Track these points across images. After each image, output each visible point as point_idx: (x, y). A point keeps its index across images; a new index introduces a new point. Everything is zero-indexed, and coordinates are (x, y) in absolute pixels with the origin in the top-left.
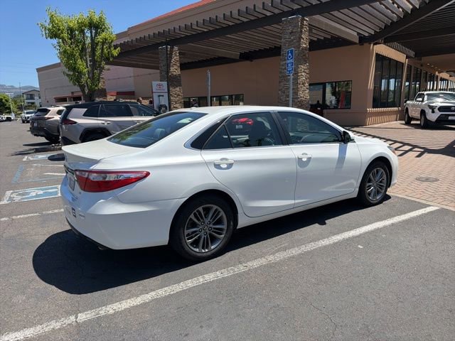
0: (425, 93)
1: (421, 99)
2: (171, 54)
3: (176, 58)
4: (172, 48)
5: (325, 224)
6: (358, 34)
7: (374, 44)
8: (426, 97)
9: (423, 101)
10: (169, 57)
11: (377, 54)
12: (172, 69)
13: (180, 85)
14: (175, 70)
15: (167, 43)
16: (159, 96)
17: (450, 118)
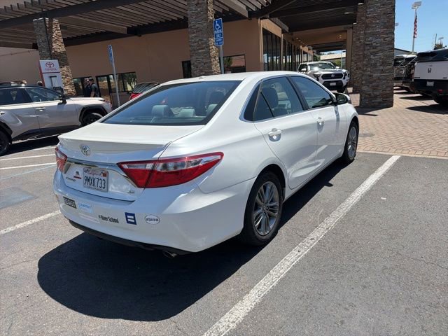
0: (308, 63)
1: (305, 69)
2: (51, 27)
3: (57, 32)
4: (51, 20)
5: (331, 185)
6: (247, 8)
7: (261, 19)
8: (309, 67)
9: (307, 71)
10: (49, 32)
11: (263, 28)
12: (55, 46)
13: (67, 65)
14: (59, 46)
15: (43, 15)
16: (51, 77)
17: (331, 84)
